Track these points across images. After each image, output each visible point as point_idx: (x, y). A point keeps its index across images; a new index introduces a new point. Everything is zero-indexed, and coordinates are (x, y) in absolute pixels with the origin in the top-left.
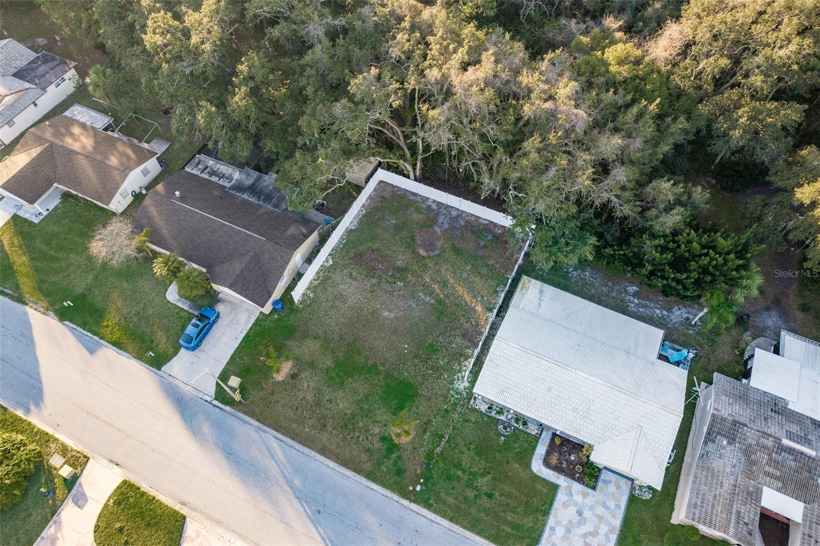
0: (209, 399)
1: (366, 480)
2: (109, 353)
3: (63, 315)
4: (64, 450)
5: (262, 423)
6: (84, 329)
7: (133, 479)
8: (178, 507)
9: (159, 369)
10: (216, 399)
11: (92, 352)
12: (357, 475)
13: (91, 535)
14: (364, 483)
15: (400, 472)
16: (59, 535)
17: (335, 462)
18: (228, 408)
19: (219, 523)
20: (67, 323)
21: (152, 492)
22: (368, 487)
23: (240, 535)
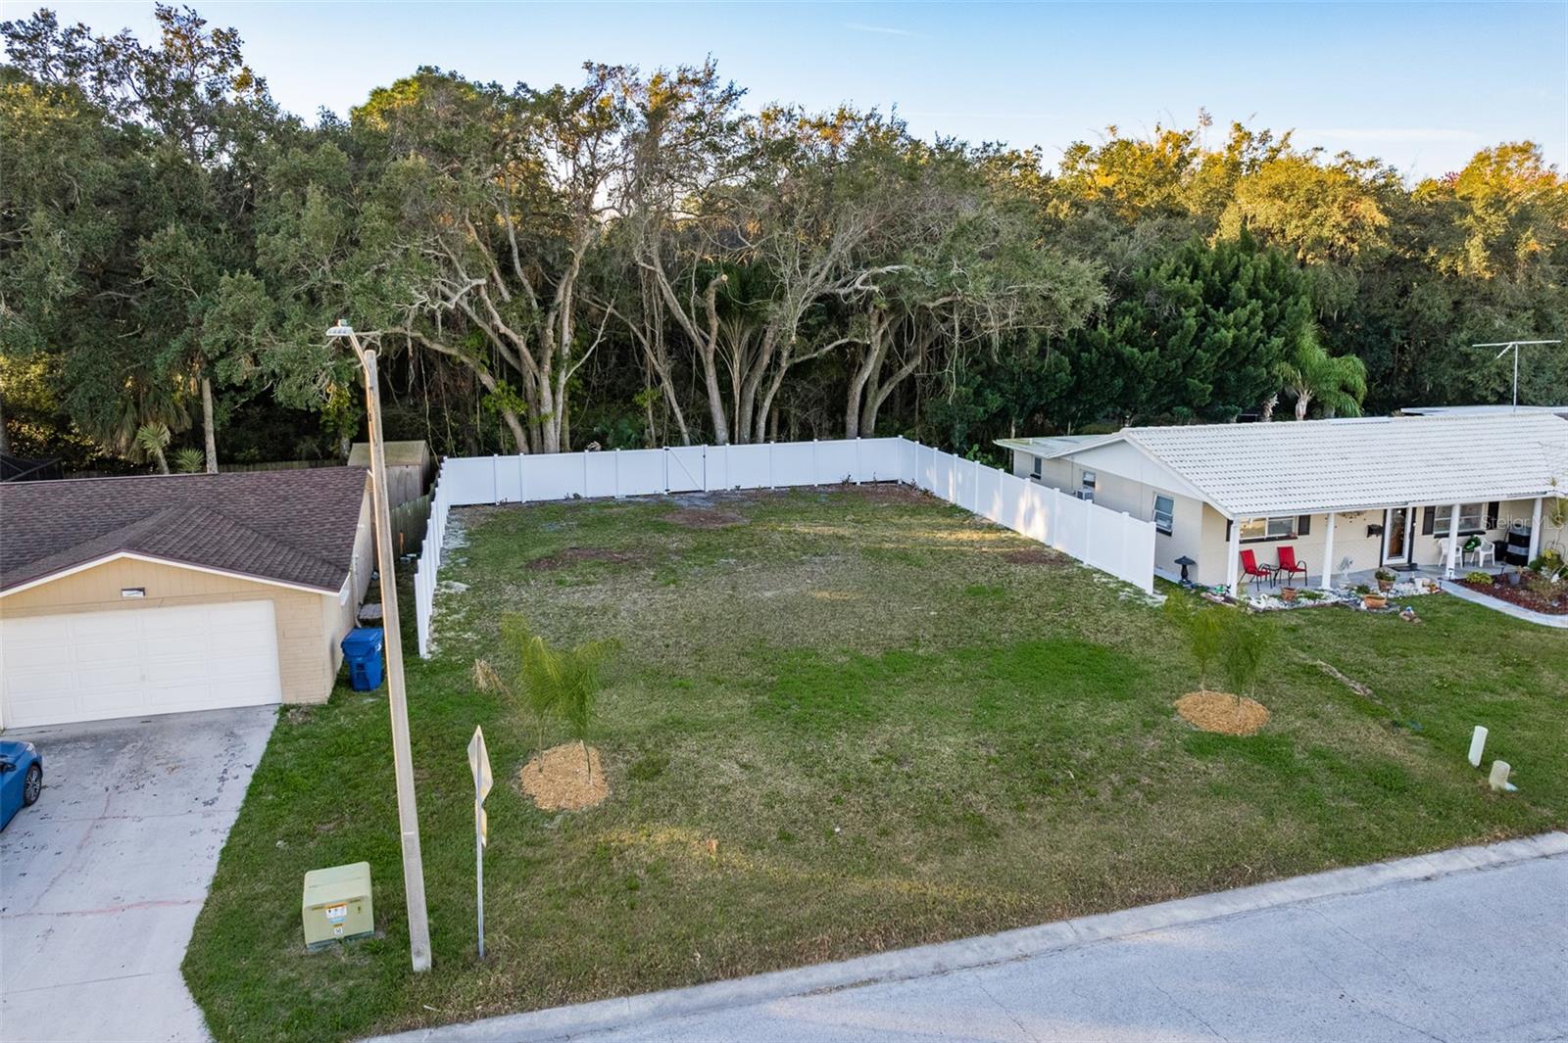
1: (1359, 869)
5: (670, 980)
12: (1315, 878)
14: (1374, 881)
17: (1182, 893)
22: (1402, 882)
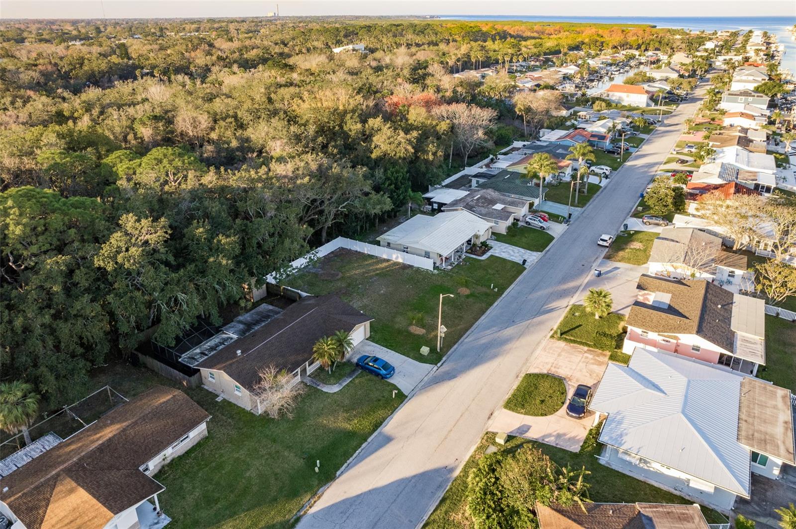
0: (436, 368)
3: (328, 476)
4: (482, 448)
6: (352, 456)
7: (502, 403)
8: (520, 379)
9: (407, 397)
10: (436, 364)
13: (549, 417)
15: (487, 295)
16: (555, 434)
18: (444, 359)
19: (527, 360)
20: (338, 473)
21: (511, 392)
22: (496, 306)
23: (533, 351)
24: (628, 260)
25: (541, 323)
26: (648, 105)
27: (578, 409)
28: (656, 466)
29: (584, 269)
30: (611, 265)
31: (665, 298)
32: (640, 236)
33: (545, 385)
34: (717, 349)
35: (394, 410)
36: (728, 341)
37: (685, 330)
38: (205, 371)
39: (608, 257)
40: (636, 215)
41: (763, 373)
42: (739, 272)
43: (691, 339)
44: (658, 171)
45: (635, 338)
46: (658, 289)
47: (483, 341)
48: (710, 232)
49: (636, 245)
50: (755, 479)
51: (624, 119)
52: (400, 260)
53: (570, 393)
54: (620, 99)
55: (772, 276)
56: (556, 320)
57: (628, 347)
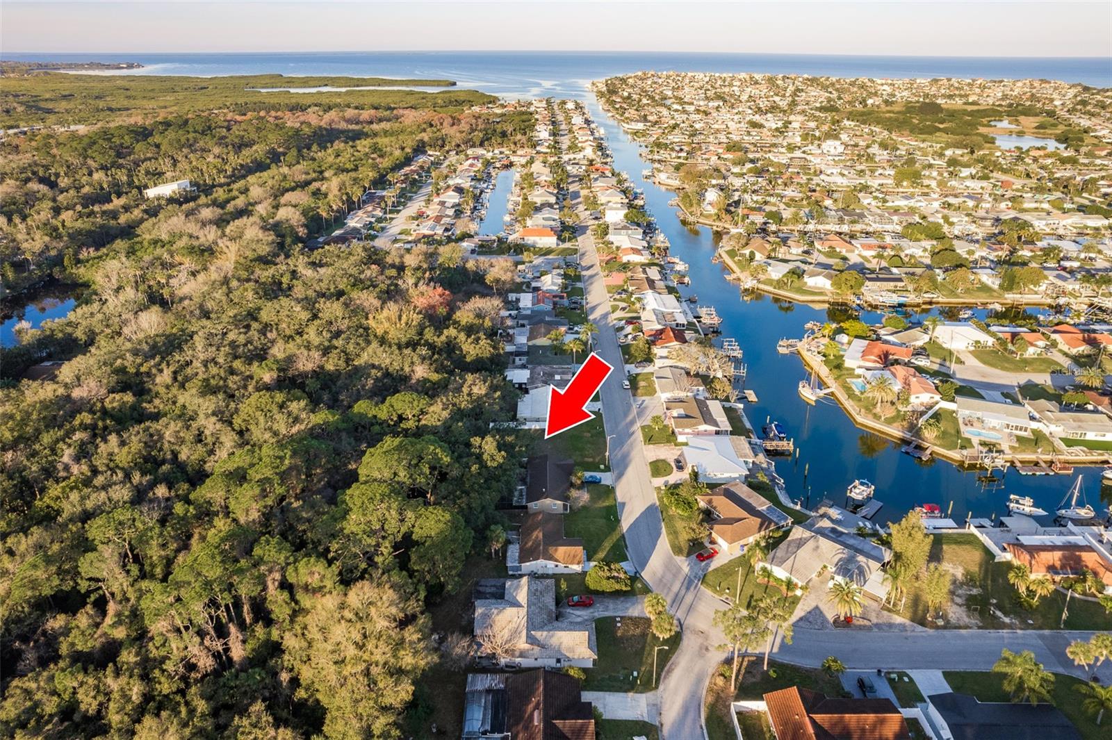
2: (620, 499)
3: (618, 521)
4: (659, 493)
6: (618, 513)
7: (650, 476)
8: (648, 465)
9: (614, 487)
10: (612, 472)
11: (624, 504)
13: (672, 475)
16: (679, 479)
18: (612, 468)
19: (644, 457)
20: (620, 519)
21: (650, 471)
23: (643, 453)
24: (646, 394)
25: (635, 440)
26: (558, 245)
27: (681, 468)
28: (719, 476)
29: (629, 407)
30: (640, 399)
31: (682, 412)
32: (639, 378)
33: (660, 464)
34: (714, 428)
35: (614, 493)
36: (715, 424)
37: (700, 424)
38: (529, 505)
39: (634, 395)
40: (627, 362)
41: (732, 433)
42: (701, 388)
43: (704, 427)
44: (613, 319)
45: (680, 434)
46: (675, 408)
47: (619, 456)
48: (676, 367)
49: (642, 384)
50: (749, 470)
51: (558, 271)
52: (538, 427)
53: (673, 465)
54: (535, 242)
55: (718, 388)
56: (639, 436)
57: (681, 439)
